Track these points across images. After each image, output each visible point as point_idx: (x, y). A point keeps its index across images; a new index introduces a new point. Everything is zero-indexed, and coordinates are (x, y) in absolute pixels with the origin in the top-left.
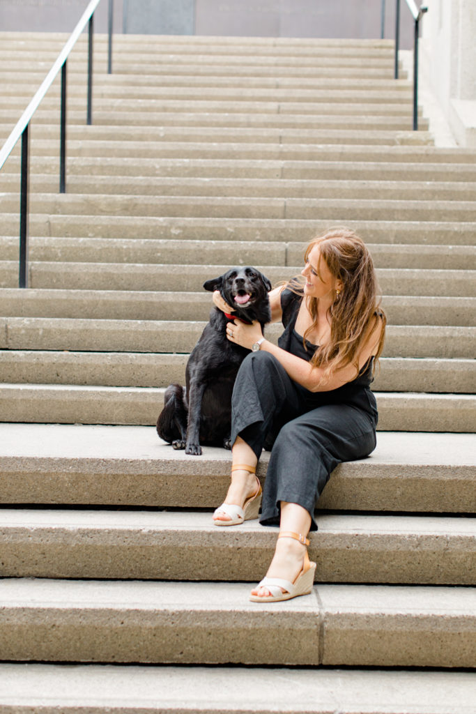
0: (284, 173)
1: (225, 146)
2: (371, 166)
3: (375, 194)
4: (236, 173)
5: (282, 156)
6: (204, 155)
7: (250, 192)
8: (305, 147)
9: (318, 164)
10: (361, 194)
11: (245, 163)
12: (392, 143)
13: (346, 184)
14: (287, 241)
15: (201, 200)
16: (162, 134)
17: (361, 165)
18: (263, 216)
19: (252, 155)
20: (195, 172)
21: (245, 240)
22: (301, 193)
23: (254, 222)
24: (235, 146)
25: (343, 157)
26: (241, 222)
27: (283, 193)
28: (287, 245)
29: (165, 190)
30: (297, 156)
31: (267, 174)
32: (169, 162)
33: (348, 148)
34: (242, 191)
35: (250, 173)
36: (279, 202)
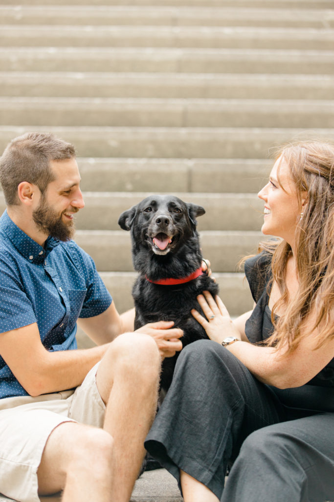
0: (181, 67)
1: (101, 31)
2: (295, 56)
3: (301, 93)
4: (117, 67)
5: (177, 43)
6: (74, 42)
7: (137, 92)
8: (207, 32)
9: (226, 54)
10: (284, 93)
11: (128, 53)
12: (319, 25)
13: (263, 80)
14: (190, 157)
15: (73, 103)
16: (19, 16)
17: (282, 55)
18: (156, 124)
19: (139, 43)
20: (64, 66)
21: (133, 156)
22: (205, 92)
23: (144, 133)
24: (115, 31)
25: (257, 44)
26: (127, 133)
27: (182, 93)
28: (190, 163)
29: (25, 91)
30: (196, 43)
31: (159, 67)
32: (30, 53)
33: (264, 33)
34: (126, 91)
35: (136, 66)
36: (177, 105)
